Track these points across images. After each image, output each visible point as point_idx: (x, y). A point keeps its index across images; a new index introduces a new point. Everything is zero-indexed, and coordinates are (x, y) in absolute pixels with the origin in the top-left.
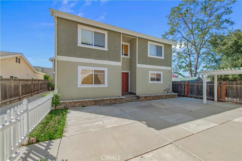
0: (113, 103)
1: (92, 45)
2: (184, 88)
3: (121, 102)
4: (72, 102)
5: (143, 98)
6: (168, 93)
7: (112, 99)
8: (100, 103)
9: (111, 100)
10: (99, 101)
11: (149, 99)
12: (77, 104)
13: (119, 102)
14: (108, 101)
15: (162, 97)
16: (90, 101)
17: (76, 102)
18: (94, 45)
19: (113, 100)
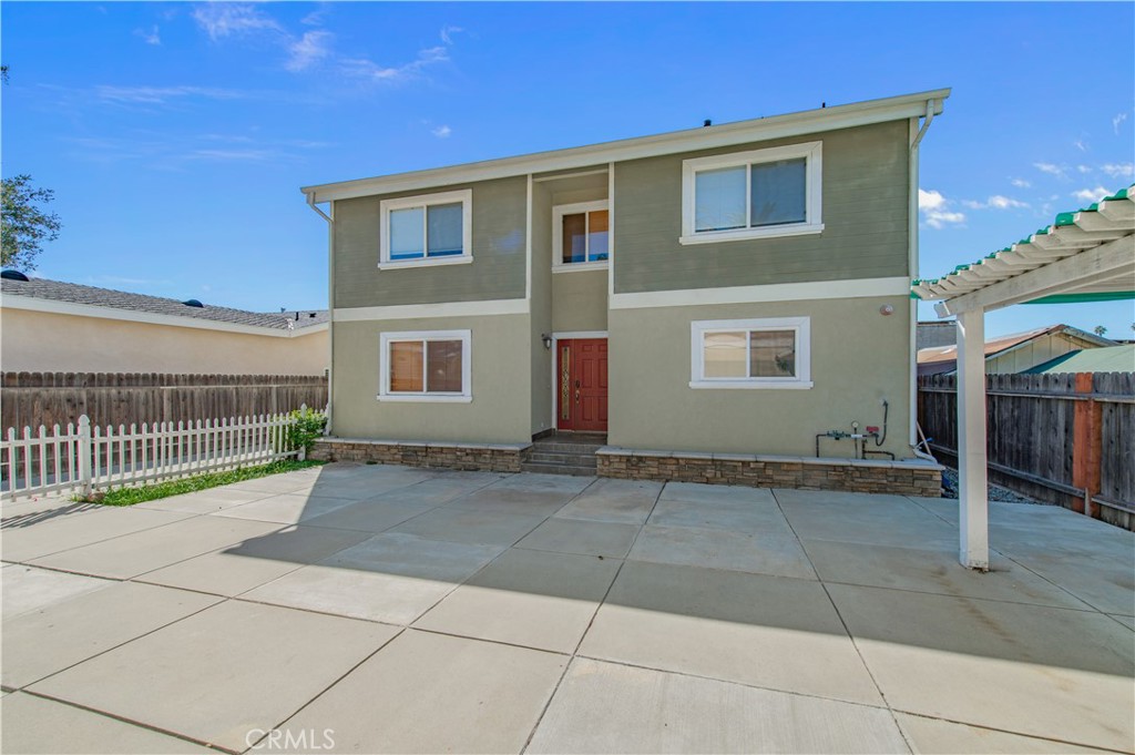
0: (464, 466)
1: (422, 255)
2: (1066, 431)
3: (501, 468)
4: (345, 444)
5: (616, 465)
6: (864, 458)
7: (461, 450)
8: (420, 458)
9: (458, 453)
10: (416, 451)
11: (654, 471)
12: (355, 452)
13: (490, 466)
14: (449, 456)
15: (769, 477)
16: (389, 447)
17: (354, 445)
18: (429, 255)
19: (467, 454)
